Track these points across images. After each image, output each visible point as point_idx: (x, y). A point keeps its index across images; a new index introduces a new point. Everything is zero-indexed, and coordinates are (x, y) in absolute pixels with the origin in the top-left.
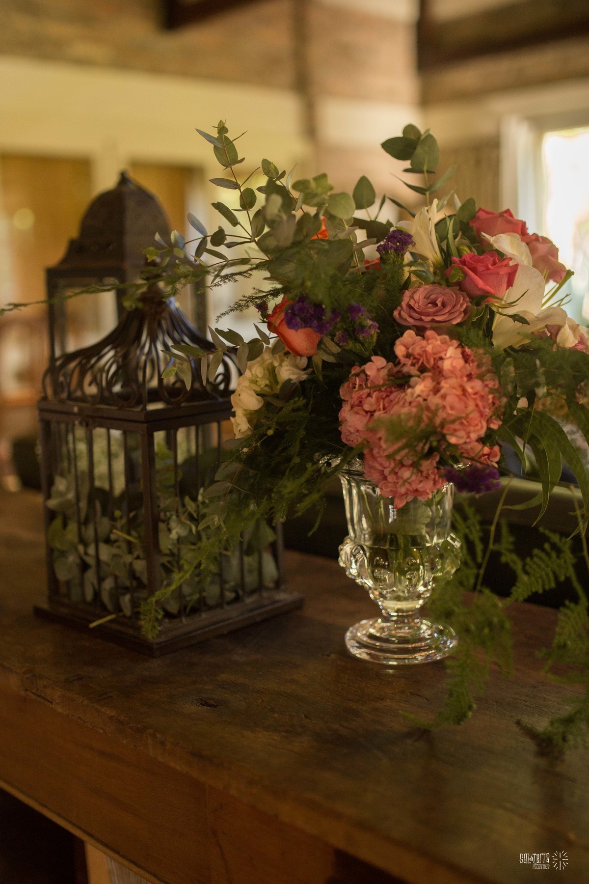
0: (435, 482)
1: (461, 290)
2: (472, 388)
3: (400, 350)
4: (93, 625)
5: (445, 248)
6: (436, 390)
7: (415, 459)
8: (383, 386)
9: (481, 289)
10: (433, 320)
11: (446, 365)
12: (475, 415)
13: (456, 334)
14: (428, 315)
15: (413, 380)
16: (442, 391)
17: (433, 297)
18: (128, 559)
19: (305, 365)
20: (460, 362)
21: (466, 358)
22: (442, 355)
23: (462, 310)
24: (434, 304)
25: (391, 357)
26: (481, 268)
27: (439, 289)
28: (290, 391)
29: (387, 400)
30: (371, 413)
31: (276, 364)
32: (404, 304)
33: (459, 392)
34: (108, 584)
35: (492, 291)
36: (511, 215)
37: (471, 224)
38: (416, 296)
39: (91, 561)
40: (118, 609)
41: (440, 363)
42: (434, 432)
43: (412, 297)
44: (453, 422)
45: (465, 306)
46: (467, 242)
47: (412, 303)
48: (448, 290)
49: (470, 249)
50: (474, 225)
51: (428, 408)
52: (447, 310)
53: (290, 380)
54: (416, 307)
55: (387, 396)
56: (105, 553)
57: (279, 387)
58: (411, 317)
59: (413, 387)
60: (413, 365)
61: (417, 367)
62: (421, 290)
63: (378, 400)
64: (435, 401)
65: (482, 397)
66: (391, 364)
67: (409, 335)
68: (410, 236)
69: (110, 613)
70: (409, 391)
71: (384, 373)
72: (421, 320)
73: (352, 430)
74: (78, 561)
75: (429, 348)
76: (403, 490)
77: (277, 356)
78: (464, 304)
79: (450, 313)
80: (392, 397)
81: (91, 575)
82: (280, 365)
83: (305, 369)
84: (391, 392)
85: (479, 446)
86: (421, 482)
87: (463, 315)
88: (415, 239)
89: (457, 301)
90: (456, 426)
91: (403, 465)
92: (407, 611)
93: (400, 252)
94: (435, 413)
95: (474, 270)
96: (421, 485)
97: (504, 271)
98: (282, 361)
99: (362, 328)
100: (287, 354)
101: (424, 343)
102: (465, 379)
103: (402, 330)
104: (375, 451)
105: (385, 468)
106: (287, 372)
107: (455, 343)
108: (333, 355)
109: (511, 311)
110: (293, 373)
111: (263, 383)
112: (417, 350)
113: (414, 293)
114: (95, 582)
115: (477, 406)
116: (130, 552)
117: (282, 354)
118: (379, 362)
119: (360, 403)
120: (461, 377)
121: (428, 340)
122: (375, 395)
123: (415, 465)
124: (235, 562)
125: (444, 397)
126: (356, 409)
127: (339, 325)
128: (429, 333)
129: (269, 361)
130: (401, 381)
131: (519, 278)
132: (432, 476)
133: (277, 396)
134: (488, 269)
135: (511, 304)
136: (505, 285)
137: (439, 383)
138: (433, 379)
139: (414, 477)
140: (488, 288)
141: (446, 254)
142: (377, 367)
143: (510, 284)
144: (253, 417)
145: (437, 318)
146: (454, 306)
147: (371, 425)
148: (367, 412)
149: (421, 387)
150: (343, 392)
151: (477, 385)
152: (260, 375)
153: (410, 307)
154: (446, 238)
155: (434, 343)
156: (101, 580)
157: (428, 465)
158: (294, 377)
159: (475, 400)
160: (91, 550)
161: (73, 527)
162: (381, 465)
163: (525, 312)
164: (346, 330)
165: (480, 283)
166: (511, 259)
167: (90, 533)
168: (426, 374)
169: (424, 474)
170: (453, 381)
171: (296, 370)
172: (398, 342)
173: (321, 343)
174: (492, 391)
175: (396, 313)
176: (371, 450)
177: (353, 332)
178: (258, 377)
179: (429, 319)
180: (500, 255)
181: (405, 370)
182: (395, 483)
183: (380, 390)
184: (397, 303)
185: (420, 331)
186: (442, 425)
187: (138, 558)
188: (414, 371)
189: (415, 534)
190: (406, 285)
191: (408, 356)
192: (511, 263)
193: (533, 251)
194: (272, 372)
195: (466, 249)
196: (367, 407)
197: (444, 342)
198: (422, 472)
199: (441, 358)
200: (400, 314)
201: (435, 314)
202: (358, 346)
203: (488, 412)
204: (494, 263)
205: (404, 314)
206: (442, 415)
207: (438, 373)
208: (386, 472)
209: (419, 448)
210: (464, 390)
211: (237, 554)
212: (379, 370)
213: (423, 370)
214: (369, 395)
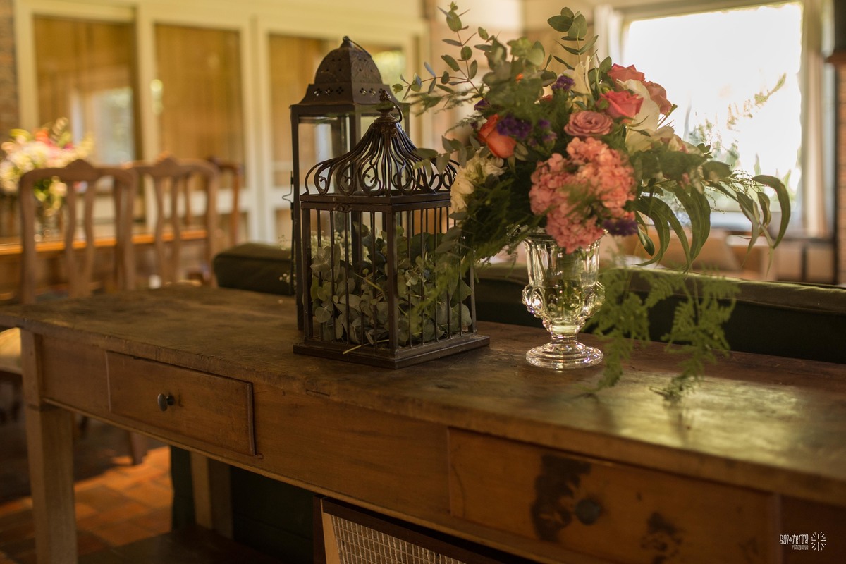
0: (594, 234)
1: (606, 114)
2: (619, 172)
3: (570, 150)
4: (344, 353)
5: (594, 88)
6: (596, 174)
7: (582, 218)
8: (561, 171)
9: (620, 114)
10: (590, 133)
11: (602, 158)
12: (620, 189)
13: (605, 140)
14: (587, 129)
15: (581, 168)
16: (600, 174)
17: (589, 118)
18: (374, 302)
19: (502, 165)
20: (610, 157)
21: (614, 155)
22: (598, 153)
23: (609, 125)
24: (590, 122)
25: (565, 155)
26: (619, 100)
27: (592, 114)
28: (492, 182)
29: (564, 181)
30: (554, 190)
31: (482, 164)
32: (571, 122)
33: (610, 174)
34: (356, 323)
35: (627, 115)
36: (635, 69)
37: (609, 74)
38: (578, 118)
39: (342, 308)
40: (365, 340)
41: (597, 158)
42: (595, 201)
43: (575, 118)
44: (607, 193)
45: (610, 124)
46: (607, 85)
47: (576, 122)
48: (599, 114)
49: (610, 90)
50: (611, 75)
51: (591, 186)
52: (599, 125)
53: (491, 175)
54: (578, 124)
55: (564, 179)
56: (354, 301)
57: (484, 179)
58: (576, 130)
59: (581, 172)
60: (580, 159)
61: (583, 159)
62: (581, 113)
63: (558, 181)
64: (595, 180)
65: (625, 178)
66: (565, 160)
67: (576, 141)
68: (572, 80)
69: (357, 344)
70: (579, 174)
71: (561, 165)
72: (582, 132)
73: (540, 202)
74: (332, 309)
75: (590, 148)
76: (573, 241)
77: (483, 158)
78: (609, 122)
79: (601, 128)
80: (567, 179)
81: (342, 318)
82: (485, 165)
83: (501, 168)
84: (566, 176)
85: (622, 211)
86: (585, 234)
87: (609, 129)
88: (575, 81)
89: (605, 121)
90: (608, 196)
91: (573, 224)
92: (568, 335)
93: (566, 89)
94: (596, 189)
95: (615, 101)
96: (585, 237)
97: (634, 102)
98: (486, 162)
99: (547, 136)
100: (490, 157)
101: (586, 145)
102: (614, 167)
103: (571, 138)
104: (555, 216)
105: (562, 225)
106: (491, 169)
107: (606, 146)
108: (524, 156)
109: (639, 128)
110: (494, 170)
111: (475, 176)
112: (582, 150)
113: (576, 116)
114: (345, 324)
115: (621, 184)
116: (375, 297)
117: (486, 157)
118: (557, 157)
119: (546, 184)
120: (611, 166)
121: (588, 143)
122: (556, 178)
123: (582, 222)
124: (444, 309)
125: (601, 178)
126: (543, 187)
127: (532, 134)
128: (589, 139)
129: (478, 162)
130: (573, 170)
131: (643, 108)
132: (592, 231)
133: (483, 185)
134: (624, 100)
135: (639, 124)
136: (634, 112)
137: (597, 170)
138: (593, 167)
139: (580, 232)
140: (624, 113)
141: (595, 93)
142: (556, 160)
143: (638, 111)
144: (468, 198)
145: (594, 131)
146: (603, 124)
147: (553, 198)
148: (550, 189)
149: (585, 172)
150: (533, 178)
151: (621, 171)
152: (472, 171)
153: (575, 124)
154: (595, 81)
155: (593, 145)
156: (350, 322)
157: (591, 222)
158: (495, 173)
159: (620, 179)
160: (343, 300)
161: (327, 285)
162: (559, 224)
163: (648, 129)
164: (535, 137)
165: (620, 109)
166: (638, 95)
167: (342, 288)
168: (589, 164)
169: (588, 229)
170: (607, 168)
171: (496, 168)
172: (569, 145)
173: (515, 148)
174: (630, 175)
175: (566, 128)
176: (552, 215)
177: (540, 139)
178: (470, 172)
179: (587, 131)
180: (631, 92)
181: (575, 162)
182: (568, 236)
183: (559, 175)
184: (567, 122)
185: (583, 139)
186: (600, 195)
187: (382, 300)
188: (580, 162)
189: (576, 280)
190: (571, 111)
191: (576, 153)
192: (638, 98)
193: (650, 92)
194: (479, 170)
195: (608, 90)
196: (550, 186)
197: (598, 145)
198: (585, 227)
199: (597, 155)
200: (568, 129)
201: (591, 128)
202: (542, 149)
203: (628, 189)
204: (628, 97)
205: (571, 129)
206: (600, 189)
207: (597, 164)
208: (563, 229)
209: (585, 210)
210: (613, 175)
211: (445, 303)
212: (557, 163)
213: (587, 161)
214: (552, 178)
